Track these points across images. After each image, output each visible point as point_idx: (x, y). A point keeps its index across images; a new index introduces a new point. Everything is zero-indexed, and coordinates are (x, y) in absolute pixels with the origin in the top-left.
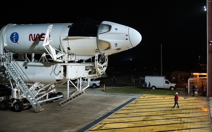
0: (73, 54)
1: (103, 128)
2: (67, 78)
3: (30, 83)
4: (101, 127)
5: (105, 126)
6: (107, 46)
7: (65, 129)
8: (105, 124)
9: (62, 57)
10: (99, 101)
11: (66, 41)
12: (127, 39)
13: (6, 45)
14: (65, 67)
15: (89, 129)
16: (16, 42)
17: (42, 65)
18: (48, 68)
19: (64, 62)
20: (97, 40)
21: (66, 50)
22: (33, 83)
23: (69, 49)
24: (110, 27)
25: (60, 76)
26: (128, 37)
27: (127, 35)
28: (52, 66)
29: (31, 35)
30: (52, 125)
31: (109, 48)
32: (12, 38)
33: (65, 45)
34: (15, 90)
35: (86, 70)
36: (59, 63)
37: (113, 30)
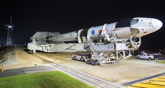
0: (120, 38)
1: (152, 83)
2: (116, 50)
3: (99, 52)
4: (150, 82)
5: (154, 82)
6: (137, 31)
7: (123, 79)
8: (154, 81)
9: (113, 39)
10: (152, 67)
11: (114, 31)
12: (150, 26)
13: (90, 36)
14: (115, 44)
15: (140, 82)
16: (94, 34)
17: (103, 44)
18: (106, 45)
19: (115, 42)
20: (131, 28)
21: (115, 36)
22: (101, 53)
23: (116, 35)
24: (138, 20)
25: (113, 49)
26: (150, 24)
27: (150, 23)
28: (108, 44)
29: (99, 30)
30: (116, 76)
31: (138, 32)
32: (92, 33)
33: (114, 33)
34: (93, 55)
35: (126, 46)
36: (112, 42)
37: (140, 21)
